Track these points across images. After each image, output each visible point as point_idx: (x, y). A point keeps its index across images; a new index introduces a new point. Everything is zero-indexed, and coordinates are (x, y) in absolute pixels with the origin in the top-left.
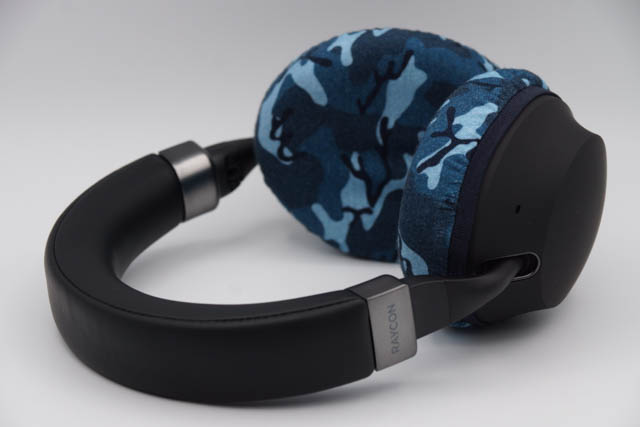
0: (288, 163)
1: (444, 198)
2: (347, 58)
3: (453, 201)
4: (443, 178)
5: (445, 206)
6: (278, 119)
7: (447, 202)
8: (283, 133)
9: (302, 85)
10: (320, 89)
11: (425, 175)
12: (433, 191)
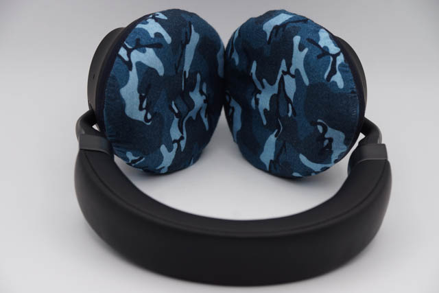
0: (149, 124)
1: (350, 91)
2: (168, 39)
3: (355, 90)
4: (344, 79)
5: (353, 95)
6: (143, 95)
7: (353, 92)
8: (147, 104)
9: (152, 66)
10: (161, 64)
11: (333, 82)
12: (343, 89)
